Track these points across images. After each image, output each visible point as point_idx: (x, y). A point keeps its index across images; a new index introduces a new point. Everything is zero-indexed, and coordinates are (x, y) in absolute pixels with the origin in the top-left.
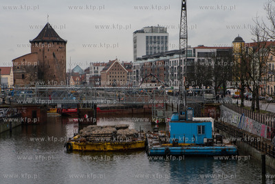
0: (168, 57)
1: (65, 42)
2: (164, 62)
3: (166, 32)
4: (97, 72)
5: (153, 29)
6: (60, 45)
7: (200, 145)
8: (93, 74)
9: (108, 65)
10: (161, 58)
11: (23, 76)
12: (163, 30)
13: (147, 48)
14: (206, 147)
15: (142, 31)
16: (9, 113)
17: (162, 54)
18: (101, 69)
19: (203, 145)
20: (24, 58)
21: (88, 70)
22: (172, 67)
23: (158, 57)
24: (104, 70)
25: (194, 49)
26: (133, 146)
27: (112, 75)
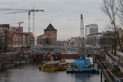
0: (96, 35)
1: (56, 30)
2: (95, 37)
3: (97, 26)
4: (73, 41)
5: (92, 25)
6: (55, 31)
7: (85, 68)
8: (72, 42)
9: (77, 38)
10: (94, 36)
11: (41, 42)
12: (96, 25)
13: (90, 32)
14: (87, 69)
15: (88, 26)
16: (29, 56)
17: (94, 34)
18: (74, 40)
19: (86, 68)
20: (41, 36)
21: (70, 40)
22: (97, 39)
23: (93, 35)
24: (75, 40)
25: (105, 32)
26: (63, 68)
27: (78, 42)
